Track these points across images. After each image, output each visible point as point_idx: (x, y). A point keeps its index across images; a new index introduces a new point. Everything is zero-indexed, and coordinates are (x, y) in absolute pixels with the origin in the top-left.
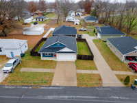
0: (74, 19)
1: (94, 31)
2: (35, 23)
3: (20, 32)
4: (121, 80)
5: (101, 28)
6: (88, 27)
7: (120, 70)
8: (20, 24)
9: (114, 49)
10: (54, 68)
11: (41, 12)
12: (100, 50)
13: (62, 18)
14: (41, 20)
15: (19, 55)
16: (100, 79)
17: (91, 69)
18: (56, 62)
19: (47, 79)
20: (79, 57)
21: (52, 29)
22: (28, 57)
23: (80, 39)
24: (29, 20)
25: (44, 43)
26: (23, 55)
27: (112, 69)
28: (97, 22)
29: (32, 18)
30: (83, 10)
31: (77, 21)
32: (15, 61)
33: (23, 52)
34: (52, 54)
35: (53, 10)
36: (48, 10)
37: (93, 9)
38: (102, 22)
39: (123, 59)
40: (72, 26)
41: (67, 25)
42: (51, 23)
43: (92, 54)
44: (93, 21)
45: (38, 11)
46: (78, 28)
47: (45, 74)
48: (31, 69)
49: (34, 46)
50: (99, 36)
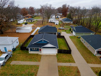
0: (55, 20)
1: (70, 30)
2: (26, 24)
3: (14, 31)
4: (96, 72)
5: (76, 28)
6: (65, 26)
7: (94, 63)
8: (14, 24)
9: (87, 45)
10: (39, 61)
11: (30, 15)
12: (76, 45)
13: (46, 20)
14: (30, 21)
15: (11, 49)
16: (78, 72)
17: (69, 62)
18: (41, 55)
19: (33, 71)
20: (60, 52)
21: (38, 28)
22: (18, 51)
23: (59, 36)
24: (21, 21)
25: (32, 39)
26: (14, 50)
27: (87, 62)
28: (72, 23)
29: (24, 20)
30: (61, 14)
31: (57, 22)
32: (7, 56)
33: (15, 47)
34: (38, 49)
35: (39, 14)
36: (36, 14)
37: (68, 13)
38: (75, 22)
39: (95, 53)
40: (53, 26)
41: (50, 25)
42: (37, 24)
43: (70, 48)
44: (69, 22)
45: (29, 15)
46: (58, 27)
47: (31, 66)
48: (20, 62)
49: (24, 42)
50: (74, 33)
